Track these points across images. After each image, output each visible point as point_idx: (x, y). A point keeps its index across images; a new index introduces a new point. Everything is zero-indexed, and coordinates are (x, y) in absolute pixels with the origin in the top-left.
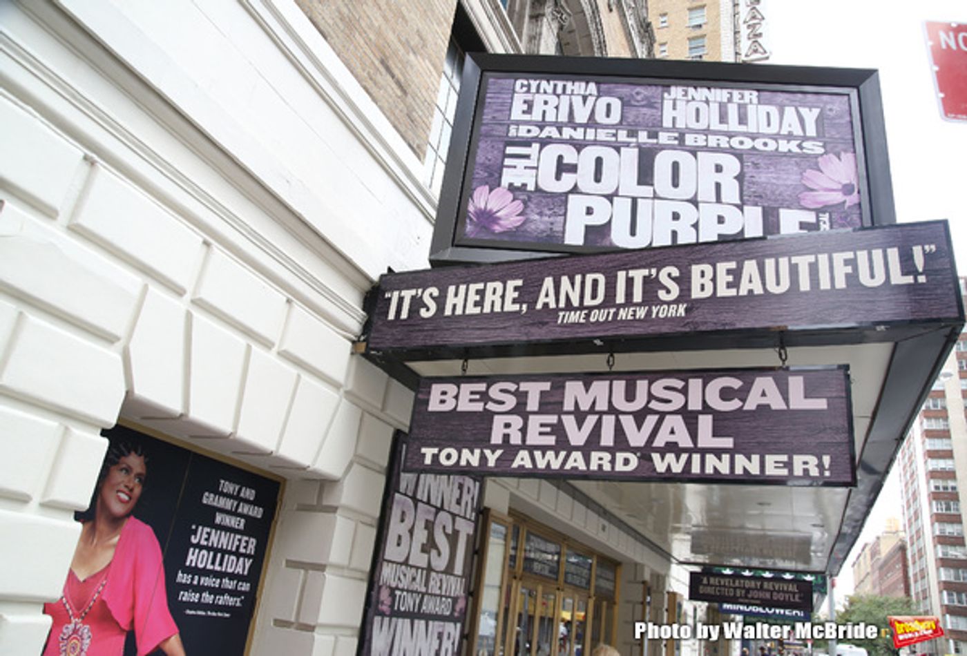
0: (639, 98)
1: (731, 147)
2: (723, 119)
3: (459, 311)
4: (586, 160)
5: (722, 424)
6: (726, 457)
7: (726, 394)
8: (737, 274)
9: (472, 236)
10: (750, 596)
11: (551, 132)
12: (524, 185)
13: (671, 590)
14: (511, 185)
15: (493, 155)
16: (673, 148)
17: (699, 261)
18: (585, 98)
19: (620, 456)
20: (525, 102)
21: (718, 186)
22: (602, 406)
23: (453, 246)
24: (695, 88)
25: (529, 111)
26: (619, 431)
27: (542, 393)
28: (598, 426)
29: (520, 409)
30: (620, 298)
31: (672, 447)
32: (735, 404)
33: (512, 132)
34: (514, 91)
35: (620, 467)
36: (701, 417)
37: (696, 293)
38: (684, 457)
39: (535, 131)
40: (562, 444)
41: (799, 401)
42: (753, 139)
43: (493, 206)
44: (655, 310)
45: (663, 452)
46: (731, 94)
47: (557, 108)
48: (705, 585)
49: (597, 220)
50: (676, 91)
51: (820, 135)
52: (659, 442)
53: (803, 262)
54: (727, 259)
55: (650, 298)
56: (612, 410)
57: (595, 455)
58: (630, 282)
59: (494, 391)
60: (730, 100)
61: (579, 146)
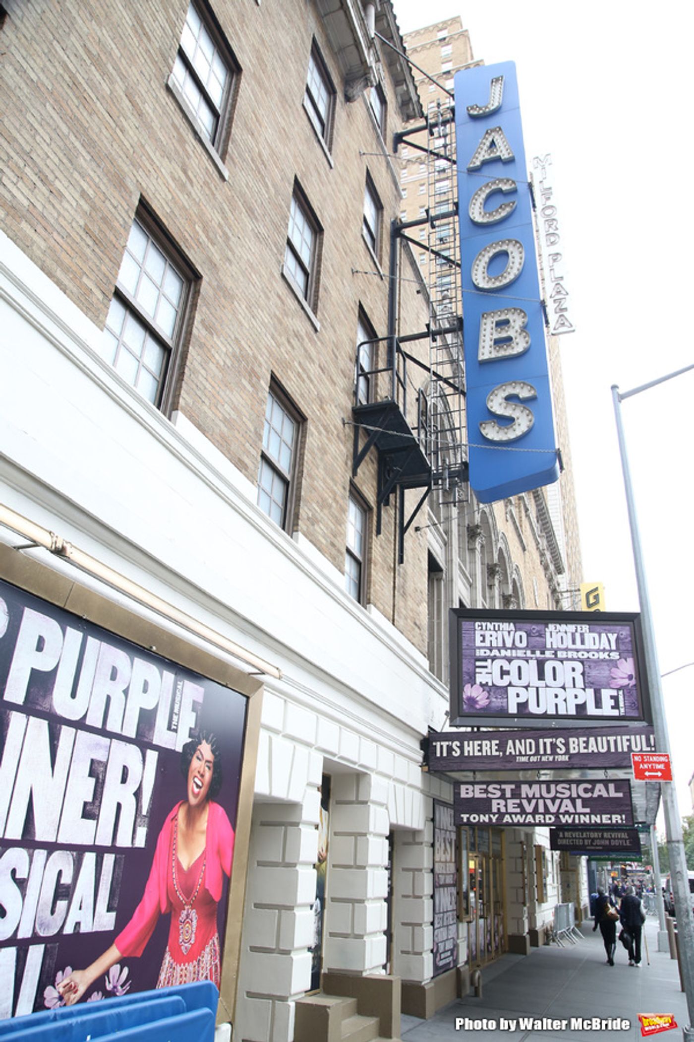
0: (534, 631)
1: (578, 658)
2: (574, 642)
3: (471, 754)
4: (513, 667)
5: (586, 803)
6: (588, 816)
7: (586, 790)
8: (587, 742)
9: (467, 711)
10: (594, 844)
11: (495, 652)
12: (487, 683)
13: (537, 844)
14: (481, 683)
15: (471, 667)
17: (572, 737)
18: (509, 632)
19: (547, 816)
20: (481, 635)
21: (574, 679)
22: (537, 795)
23: (460, 716)
24: (560, 624)
25: (483, 641)
26: (546, 806)
27: (512, 790)
28: (537, 804)
29: (503, 797)
30: (542, 752)
31: (567, 812)
32: (589, 795)
33: (477, 654)
34: (475, 630)
35: (548, 821)
36: (577, 800)
37: (572, 751)
38: (572, 816)
39: (488, 651)
40: (523, 812)
41: (613, 794)
42: (588, 652)
43: (474, 695)
44: (556, 757)
45: (564, 814)
47: (497, 638)
48: (561, 838)
49: (522, 700)
50: (551, 627)
51: (618, 649)
52: (562, 811)
53: (612, 739)
54: (583, 736)
55: (554, 752)
56: (542, 797)
57: (537, 816)
58: (545, 744)
59: (490, 789)
60: (576, 631)
61: (510, 660)
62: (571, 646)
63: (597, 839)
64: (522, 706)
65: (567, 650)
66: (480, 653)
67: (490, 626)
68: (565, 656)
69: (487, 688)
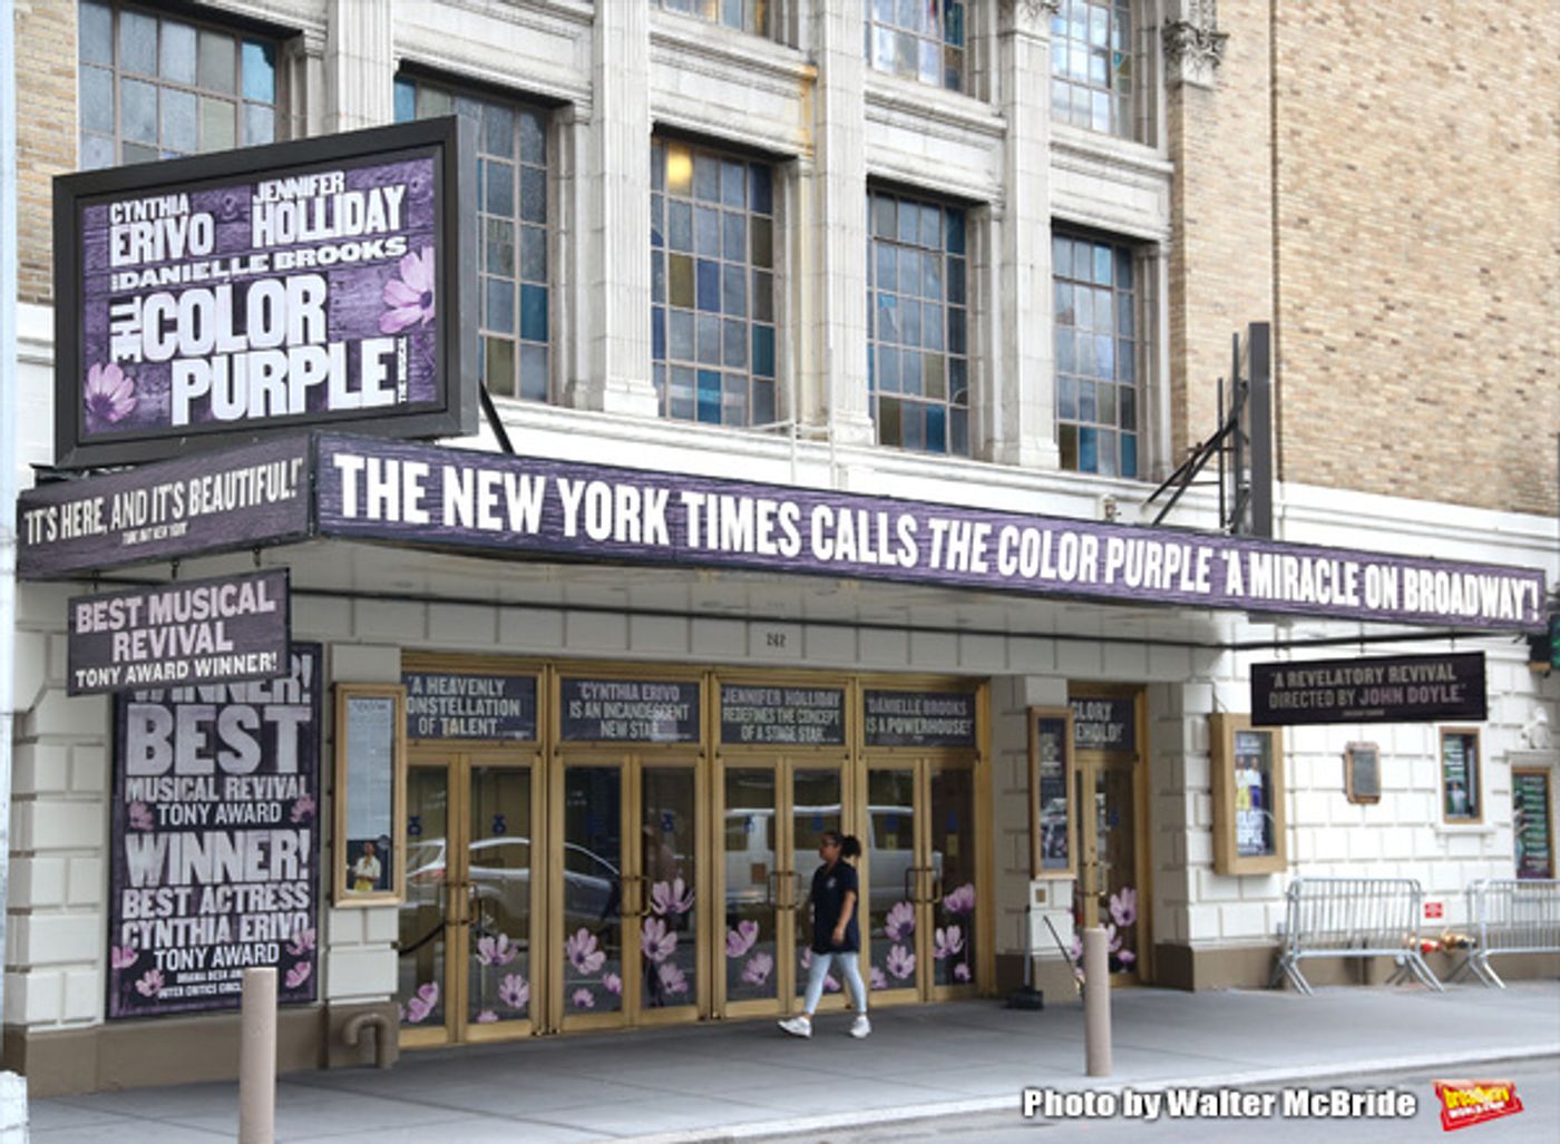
1: (319, 265)
11: (149, 277)
12: (132, 357)
14: (120, 358)
16: (262, 277)
18: (178, 219)
42: (339, 247)
43: (107, 390)
46: (317, 181)
47: (152, 240)
60: (317, 193)
61: (176, 291)
62: (305, 236)
63: (1370, 687)
64: (200, 404)
65: (295, 246)
66: (121, 283)
67: (140, 209)
68: (290, 265)
69: (131, 371)
